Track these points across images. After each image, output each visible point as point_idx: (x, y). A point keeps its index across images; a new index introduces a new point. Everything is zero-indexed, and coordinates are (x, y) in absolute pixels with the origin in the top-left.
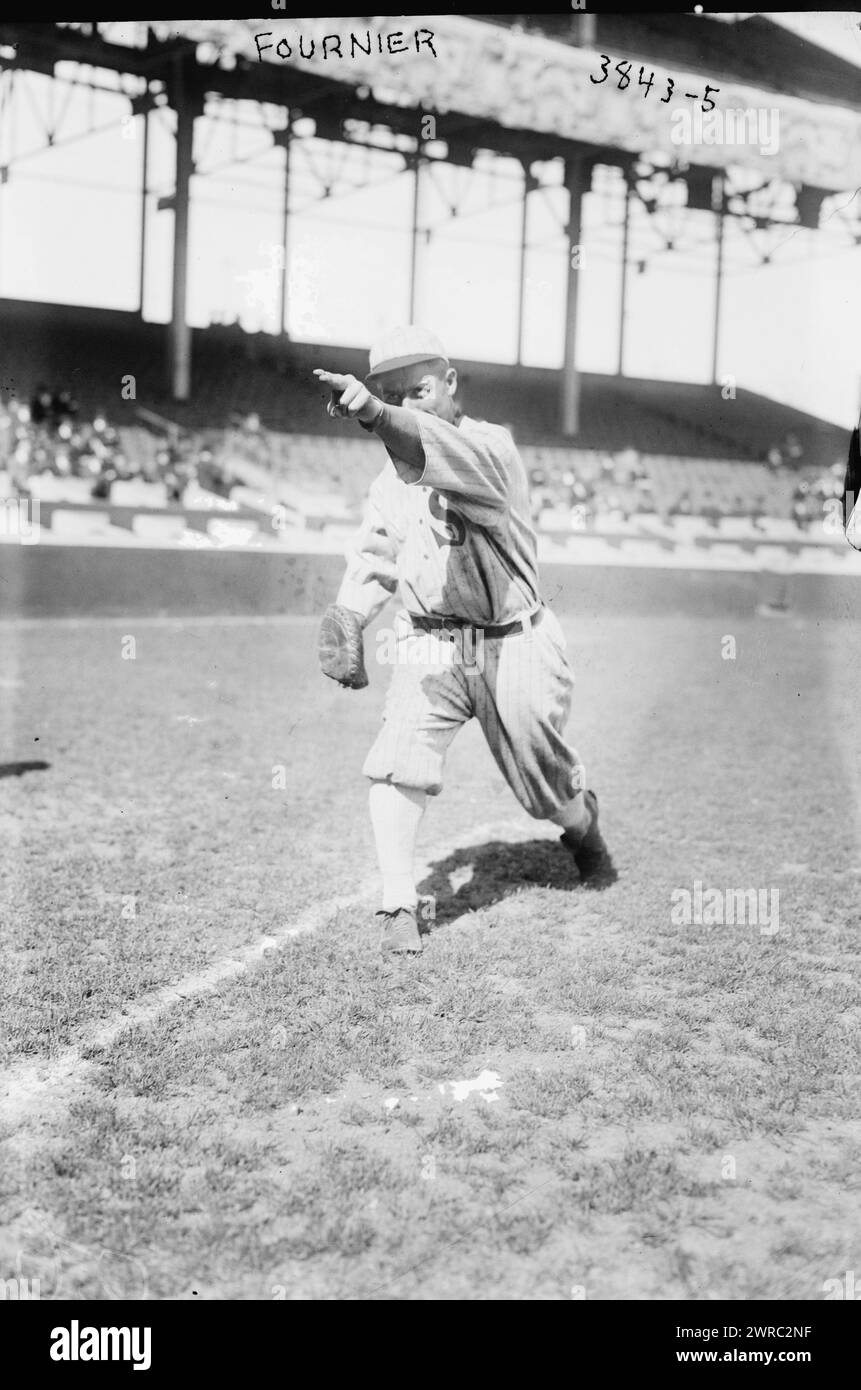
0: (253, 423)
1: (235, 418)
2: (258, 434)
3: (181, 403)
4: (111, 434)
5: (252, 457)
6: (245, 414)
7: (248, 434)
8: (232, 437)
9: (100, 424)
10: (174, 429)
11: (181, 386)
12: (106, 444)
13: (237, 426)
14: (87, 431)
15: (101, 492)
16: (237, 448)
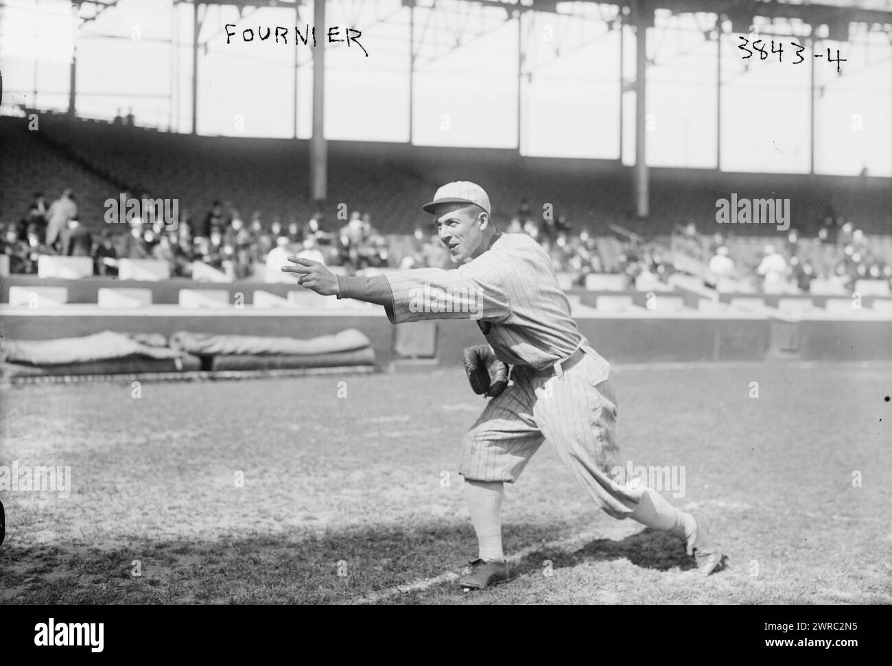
0: (691, 230)
1: (678, 227)
2: (695, 239)
3: (642, 219)
4: (591, 243)
5: (690, 253)
6: (685, 224)
7: (687, 238)
8: (676, 241)
9: (584, 236)
10: (634, 237)
11: (643, 207)
12: (587, 249)
13: (679, 233)
14: (575, 241)
15: (581, 282)
16: (679, 247)
